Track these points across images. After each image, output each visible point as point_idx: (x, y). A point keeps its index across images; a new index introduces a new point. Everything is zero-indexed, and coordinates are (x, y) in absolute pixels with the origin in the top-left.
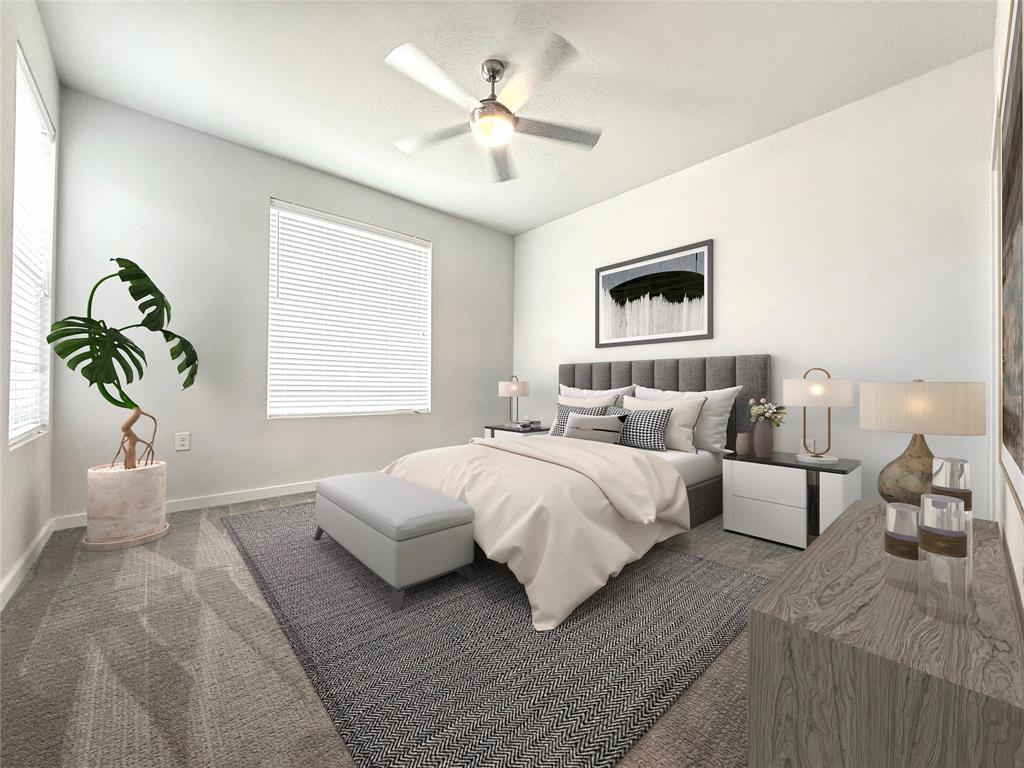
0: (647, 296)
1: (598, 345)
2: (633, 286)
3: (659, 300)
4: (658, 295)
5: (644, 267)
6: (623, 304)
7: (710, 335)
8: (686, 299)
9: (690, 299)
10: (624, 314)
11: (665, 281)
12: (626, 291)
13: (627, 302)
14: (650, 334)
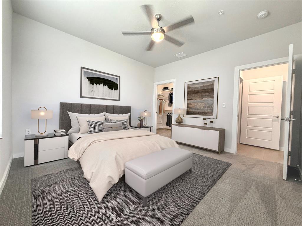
0: (102, 84)
1: (81, 97)
2: (97, 79)
3: (106, 87)
4: (106, 85)
5: (101, 75)
6: (93, 84)
7: (119, 100)
8: (113, 89)
9: (115, 90)
10: (93, 88)
11: (108, 82)
12: (94, 80)
13: (95, 84)
14: (103, 97)
